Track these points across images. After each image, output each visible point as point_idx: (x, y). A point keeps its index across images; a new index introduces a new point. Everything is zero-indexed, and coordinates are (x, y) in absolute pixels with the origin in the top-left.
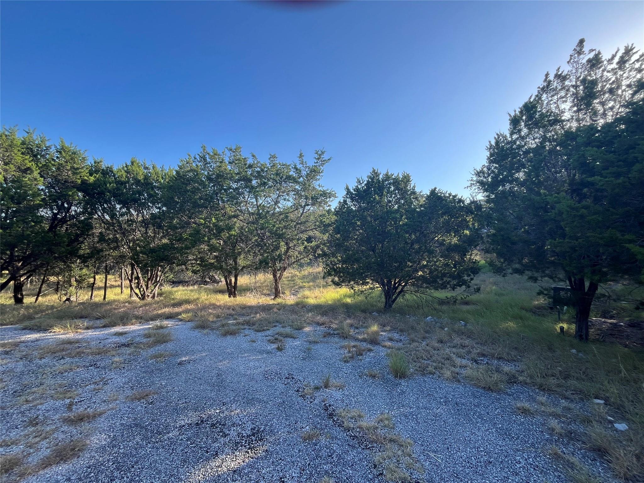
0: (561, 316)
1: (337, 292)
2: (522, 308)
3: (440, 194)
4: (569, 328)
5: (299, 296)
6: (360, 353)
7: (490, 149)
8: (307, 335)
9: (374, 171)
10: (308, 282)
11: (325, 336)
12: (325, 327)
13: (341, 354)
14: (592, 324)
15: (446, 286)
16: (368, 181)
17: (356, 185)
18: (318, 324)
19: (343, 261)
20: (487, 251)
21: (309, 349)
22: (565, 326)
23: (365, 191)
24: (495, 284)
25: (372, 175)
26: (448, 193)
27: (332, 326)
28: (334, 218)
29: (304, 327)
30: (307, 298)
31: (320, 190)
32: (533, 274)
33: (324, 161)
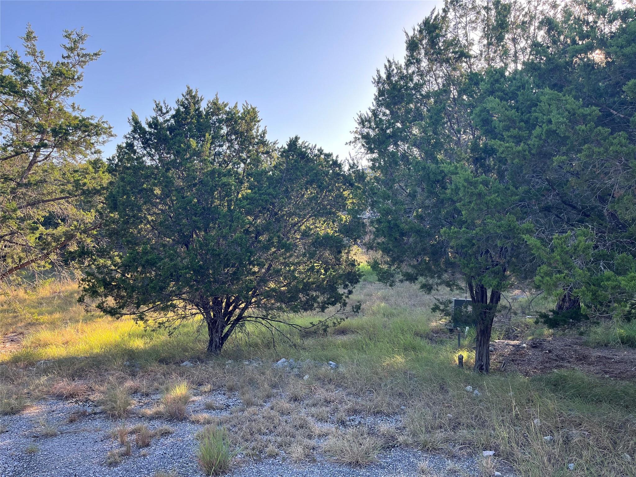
0: (461, 341)
1: (116, 328)
2: (417, 334)
3: (304, 150)
4: (469, 357)
5: (24, 343)
6: (144, 442)
7: (378, 83)
8: (31, 422)
9: (189, 92)
10: (51, 313)
11: (71, 421)
12: (76, 402)
13: (105, 450)
14: (494, 349)
15: (313, 305)
16: (178, 111)
17: (154, 114)
18: (60, 397)
19: (126, 267)
20: (369, 247)
21: (31, 453)
22: (465, 354)
23: (171, 129)
24: (385, 299)
25: (187, 99)
26: (317, 148)
27: (91, 398)
28: (106, 179)
29: (24, 408)
30: (46, 345)
31: (76, 118)
32: (427, 281)
33: (85, 55)
